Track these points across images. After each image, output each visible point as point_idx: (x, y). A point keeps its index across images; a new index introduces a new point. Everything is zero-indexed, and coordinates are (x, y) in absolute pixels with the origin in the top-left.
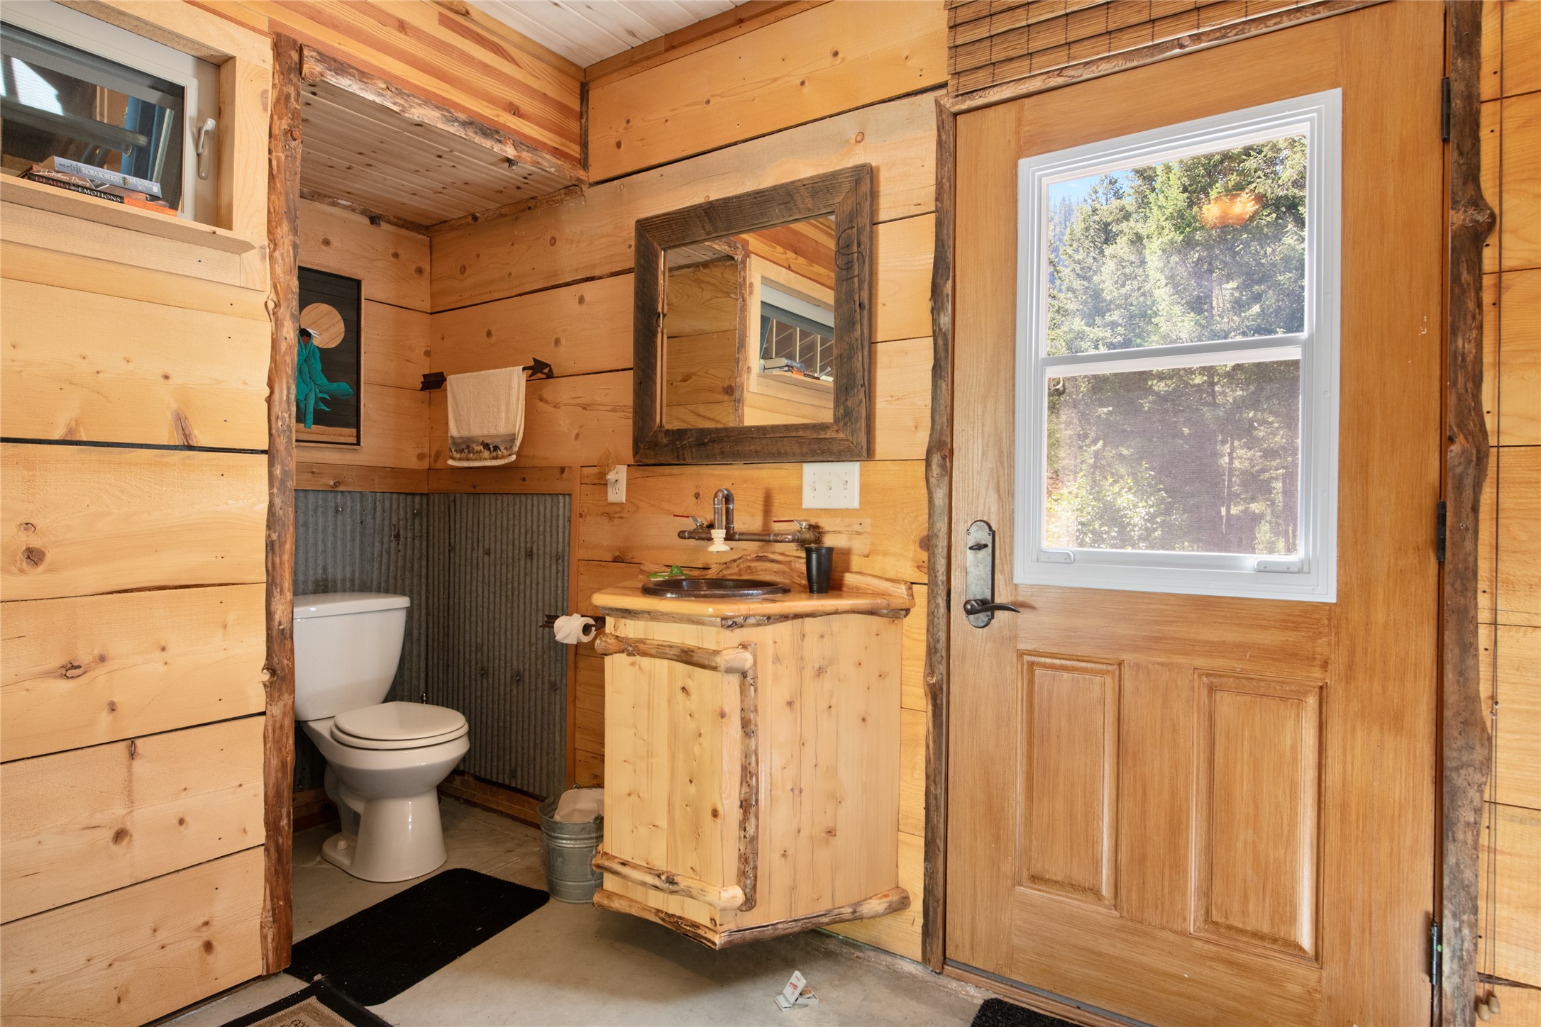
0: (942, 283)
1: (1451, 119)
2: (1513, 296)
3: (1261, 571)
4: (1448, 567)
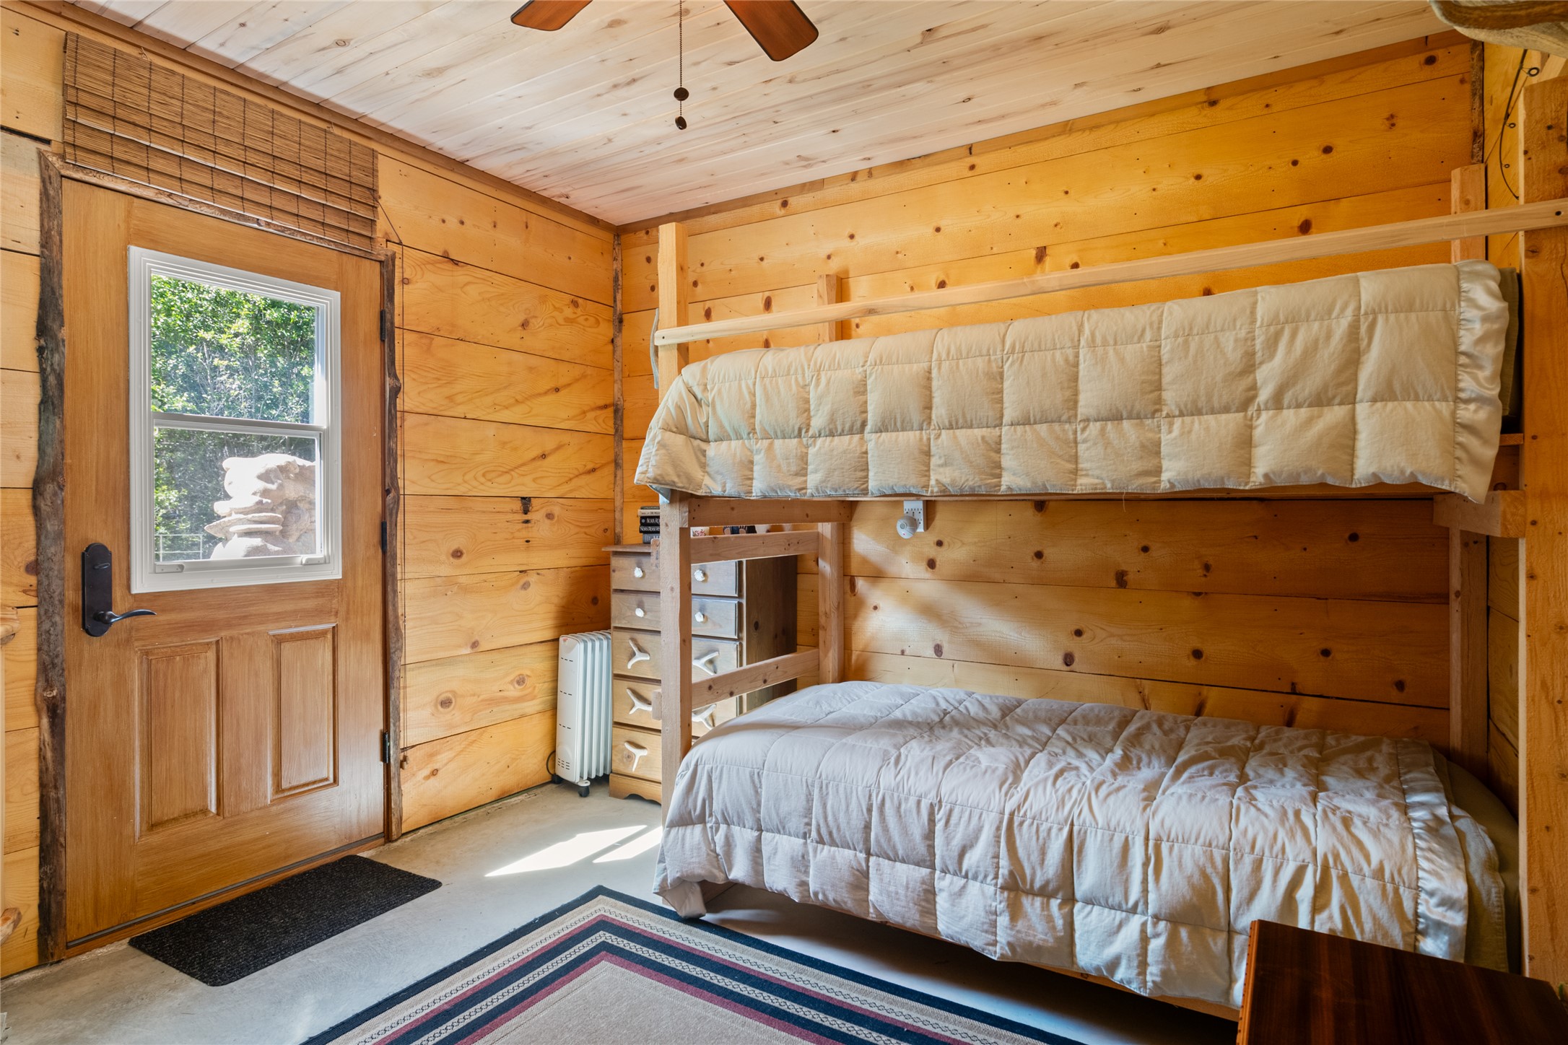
1: (386, 331)
2: (407, 424)
3: (305, 565)
4: (388, 554)
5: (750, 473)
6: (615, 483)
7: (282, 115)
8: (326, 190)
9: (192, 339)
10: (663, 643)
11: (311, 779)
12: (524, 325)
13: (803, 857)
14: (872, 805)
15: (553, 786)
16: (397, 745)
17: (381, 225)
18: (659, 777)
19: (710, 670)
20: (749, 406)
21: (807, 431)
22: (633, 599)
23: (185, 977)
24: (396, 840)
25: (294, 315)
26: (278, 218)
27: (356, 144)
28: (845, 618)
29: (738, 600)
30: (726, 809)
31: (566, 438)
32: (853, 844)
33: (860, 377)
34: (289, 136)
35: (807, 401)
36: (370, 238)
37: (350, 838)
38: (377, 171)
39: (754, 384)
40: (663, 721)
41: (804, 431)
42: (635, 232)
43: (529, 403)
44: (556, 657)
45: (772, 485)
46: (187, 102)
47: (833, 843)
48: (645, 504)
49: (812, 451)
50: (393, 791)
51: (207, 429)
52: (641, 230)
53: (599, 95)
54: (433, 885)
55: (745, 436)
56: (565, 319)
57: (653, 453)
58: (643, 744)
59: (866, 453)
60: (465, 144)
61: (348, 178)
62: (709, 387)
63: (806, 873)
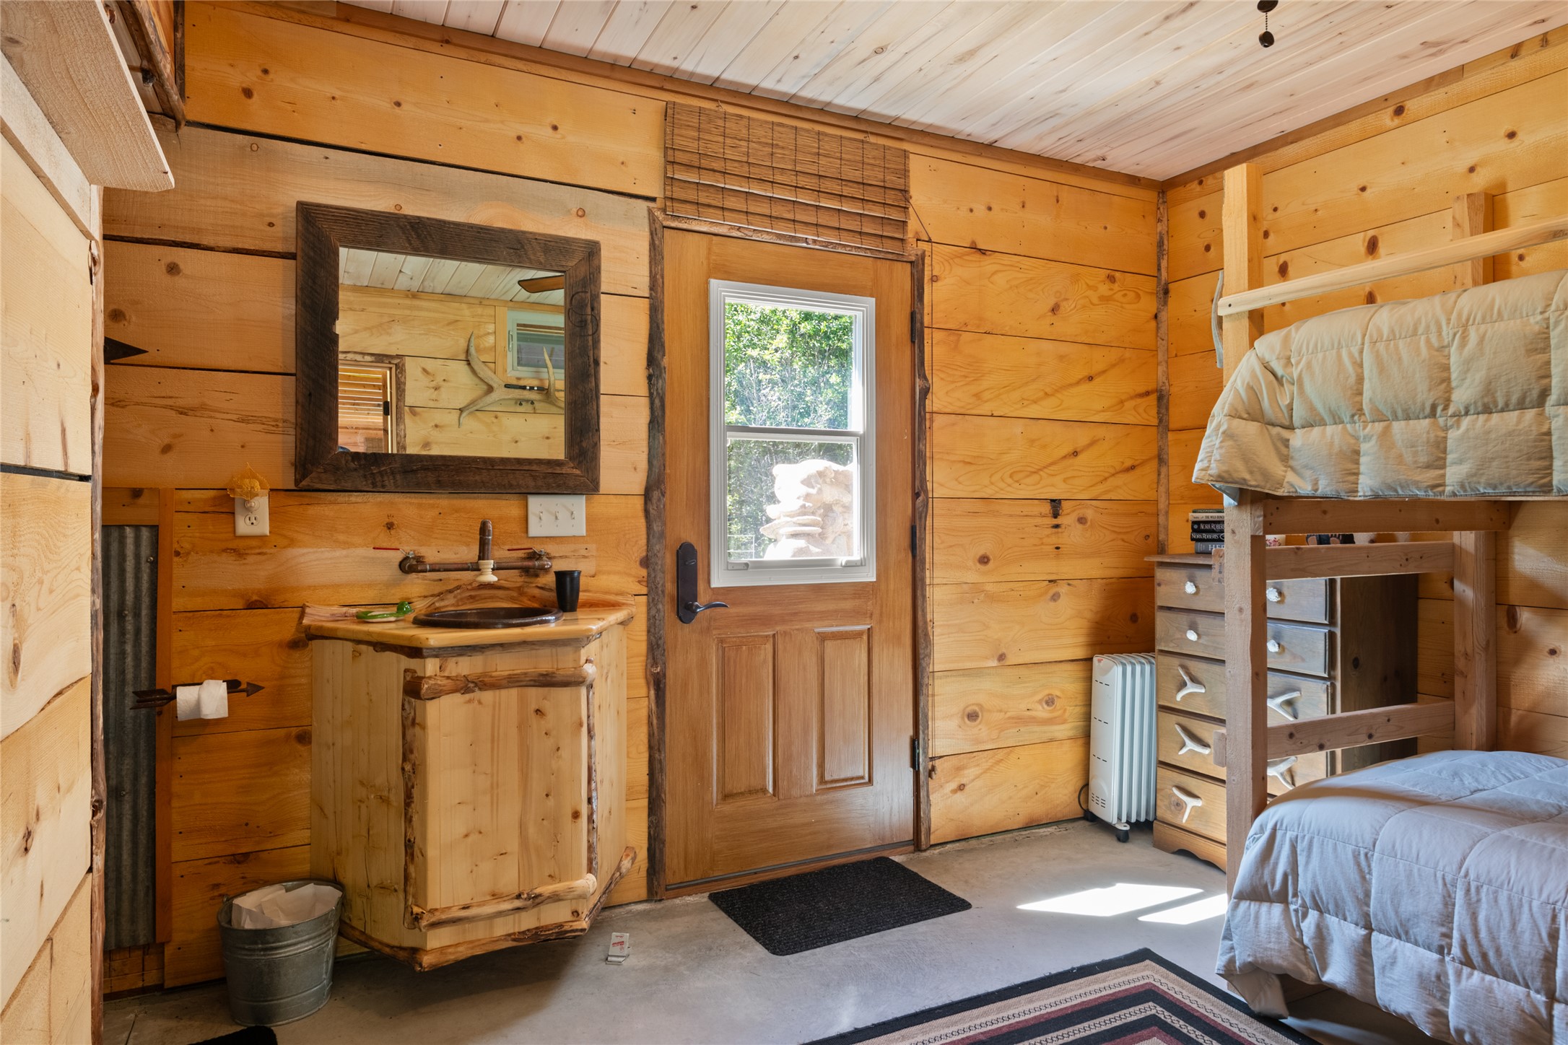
0: (659, 357)
1: (916, 332)
2: (935, 425)
3: (845, 566)
4: (918, 558)
5: (1355, 466)
6: (1158, 482)
7: (826, 135)
8: (863, 200)
9: (741, 358)
10: (1228, 674)
11: (849, 775)
12: (1054, 310)
13: (1438, 977)
14: (1557, 930)
15: (1087, 823)
16: (926, 753)
17: (913, 225)
18: (1223, 837)
19: (1287, 713)
20: (1352, 379)
21: (1446, 408)
22: (1184, 618)
23: (752, 939)
24: (925, 850)
25: (823, 326)
26: (823, 235)
27: (890, 148)
28: (1498, 663)
29: (1329, 628)
30: (1318, 891)
31: (1100, 432)
32: (1524, 979)
33: (1537, 328)
34: (832, 153)
35: (1447, 368)
36: (902, 240)
37: (883, 839)
38: (909, 171)
39: (1361, 352)
40: (1229, 768)
41: (1439, 409)
42: (1185, 184)
43: (1059, 395)
44: (1089, 679)
45: (1389, 481)
46: (752, 141)
47: (1488, 969)
48: (1196, 507)
49: (1453, 435)
50: (922, 800)
51: (753, 437)
52: (1192, 181)
53: (1146, 34)
54: (963, 905)
55: (1347, 419)
56: (1099, 297)
57: (1217, 446)
58: (1196, 792)
59: (1549, 433)
60: (994, 125)
61: (882, 184)
62: (1293, 361)
63: (1444, 1000)
